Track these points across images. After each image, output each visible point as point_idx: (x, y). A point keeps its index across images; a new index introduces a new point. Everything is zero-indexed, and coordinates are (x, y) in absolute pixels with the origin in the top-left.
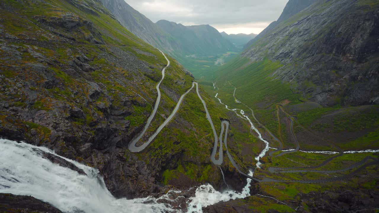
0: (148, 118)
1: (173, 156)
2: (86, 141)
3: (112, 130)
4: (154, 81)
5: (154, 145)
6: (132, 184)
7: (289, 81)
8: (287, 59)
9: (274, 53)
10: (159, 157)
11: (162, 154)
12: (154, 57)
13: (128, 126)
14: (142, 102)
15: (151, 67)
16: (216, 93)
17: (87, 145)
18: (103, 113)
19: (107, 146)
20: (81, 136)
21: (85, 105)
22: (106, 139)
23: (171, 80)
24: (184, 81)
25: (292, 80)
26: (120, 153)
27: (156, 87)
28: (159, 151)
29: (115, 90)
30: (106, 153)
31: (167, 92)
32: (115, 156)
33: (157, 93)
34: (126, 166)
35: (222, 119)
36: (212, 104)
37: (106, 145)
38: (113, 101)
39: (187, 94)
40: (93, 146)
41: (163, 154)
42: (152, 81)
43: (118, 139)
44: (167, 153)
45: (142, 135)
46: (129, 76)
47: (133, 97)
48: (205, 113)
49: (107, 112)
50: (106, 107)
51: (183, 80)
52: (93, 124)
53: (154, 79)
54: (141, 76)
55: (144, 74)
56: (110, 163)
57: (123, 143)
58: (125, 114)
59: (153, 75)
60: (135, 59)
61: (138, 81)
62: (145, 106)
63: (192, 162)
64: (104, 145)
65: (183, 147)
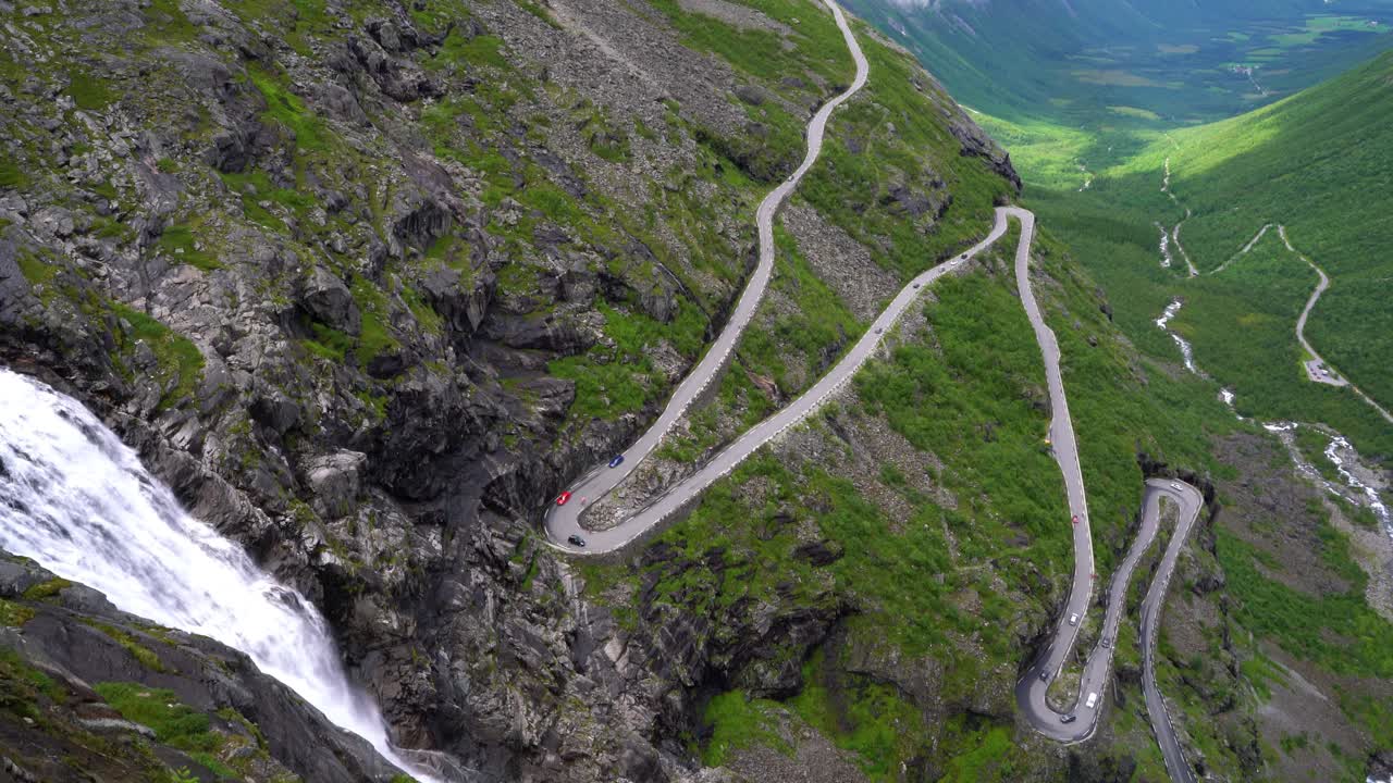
0: (675, 382)
1: (780, 625)
2: (344, 440)
3: (472, 411)
4: (753, 176)
5: (681, 538)
6: (531, 704)
10: (700, 610)
11: (718, 594)
12: (777, 36)
13: (558, 407)
14: (656, 291)
15: (743, 96)
16: (1170, 302)
17: (348, 459)
18: (441, 319)
19: (441, 490)
20: (325, 411)
21: (365, 266)
22: (437, 451)
23: (857, 181)
24: (943, 197)
26: (494, 540)
27: (753, 216)
28: (706, 577)
29: (522, 210)
30: (425, 521)
31: (821, 249)
32: (472, 550)
33: (755, 251)
34: (518, 613)
35: (1153, 469)
36: (1107, 363)
37: (435, 487)
38: (504, 264)
40: (372, 472)
41: (728, 600)
42: (734, 177)
43: (498, 467)
44: (746, 600)
45: (624, 471)
46: (609, 138)
47: (613, 256)
48: (1043, 411)
49: (464, 319)
50: (463, 291)
51: (936, 185)
52: (385, 367)
53: (753, 166)
54: (676, 140)
55: (698, 133)
56: (438, 570)
57: (521, 496)
58: (553, 343)
59: (747, 144)
60: (660, 46)
61: (655, 168)
62: (670, 318)
63: (889, 683)
64: (428, 482)
65: (849, 583)
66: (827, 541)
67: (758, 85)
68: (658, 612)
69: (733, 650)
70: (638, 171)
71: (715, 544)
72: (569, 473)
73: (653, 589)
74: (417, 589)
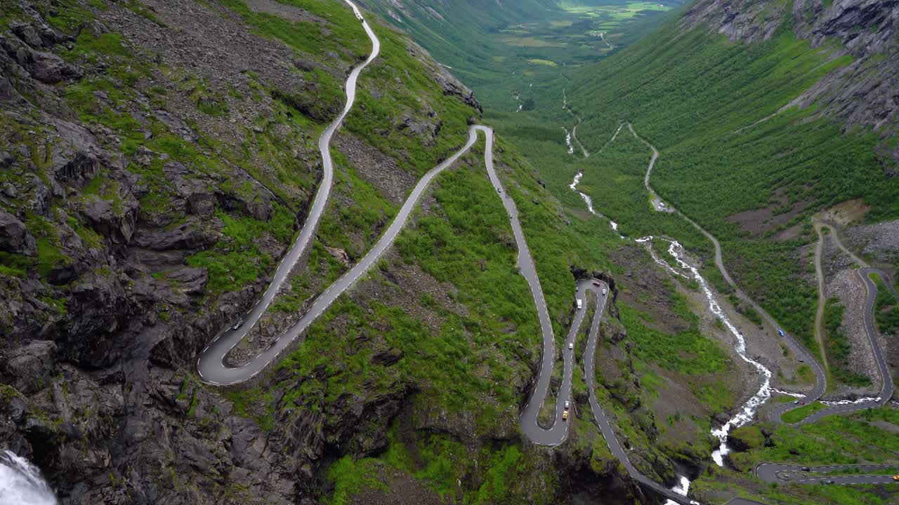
0: (277, 260)
1: (370, 408)
2: (35, 334)
3: (134, 298)
4: (312, 118)
5: (295, 362)
6: (205, 495)
7: (874, 126)
8: (874, 35)
9: (819, 10)
10: (315, 407)
11: (326, 396)
12: (318, 26)
13: (197, 288)
14: (257, 200)
15: (300, 66)
16: (576, 174)
17: (40, 347)
18: (102, 237)
19: (117, 359)
20: (16, 314)
21: (35, 205)
22: (111, 330)
23: (381, 116)
24: (437, 122)
25: (885, 120)
26: (163, 386)
27: (316, 145)
28: (316, 385)
29: (153, 154)
30: (110, 381)
31: (364, 162)
32: (147, 396)
33: (320, 167)
34: (187, 434)
35: (580, 275)
36: (545, 214)
37: (112, 357)
38: (144, 193)
39: (442, 174)
40: (60, 353)
41: (333, 398)
42: (301, 121)
43: (159, 334)
44: (344, 396)
45: (251, 324)
46: (210, 100)
47: (223, 180)
48: (511, 247)
49: (119, 235)
50: (116, 215)
51: (431, 115)
52: (61, 276)
53: (312, 111)
54: (258, 99)
55: (272, 93)
56: (123, 415)
57: (178, 353)
58: (188, 243)
59: (307, 98)
60: (239, 35)
61: (245, 118)
62: (269, 217)
63: (444, 432)
64: (106, 354)
65: (409, 373)
66: (391, 349)
67: (309, 59)
68: (286, 415)
69: (341, 430)
70: (234, 121)
71: (319, 363)
72: (211, 331)
73: (281, 400)
74: (108, 431)
